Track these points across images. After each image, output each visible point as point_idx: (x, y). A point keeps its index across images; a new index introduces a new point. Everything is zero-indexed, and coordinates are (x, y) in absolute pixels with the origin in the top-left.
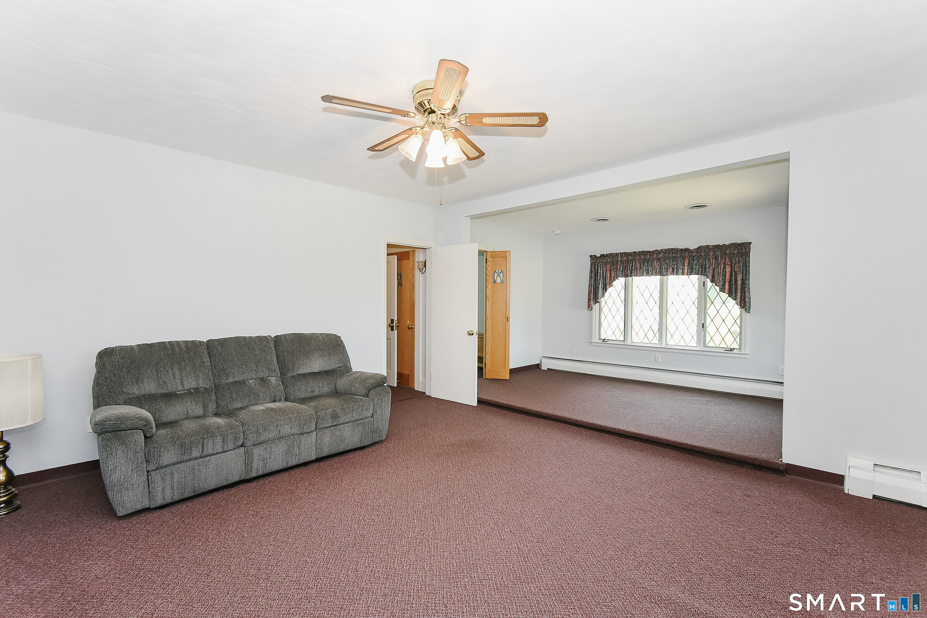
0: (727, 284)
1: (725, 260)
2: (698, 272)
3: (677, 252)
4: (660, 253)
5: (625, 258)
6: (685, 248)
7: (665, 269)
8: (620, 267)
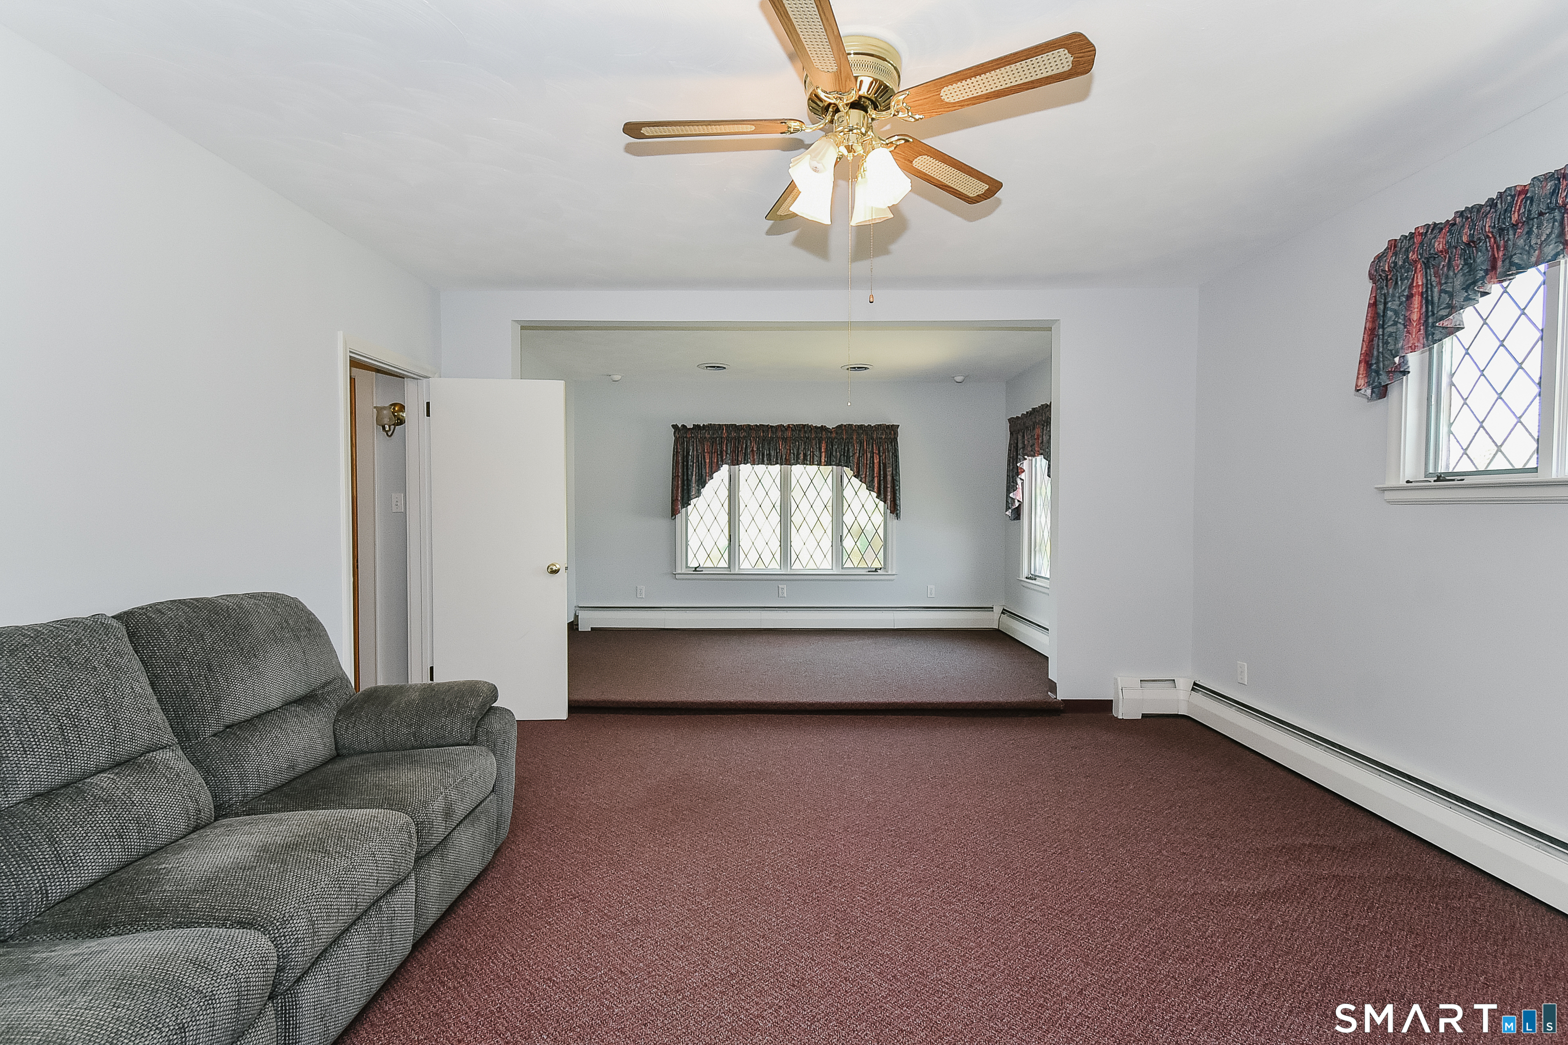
0: (876, 480)
1: (873, 446)
2: (840, 461)
3: (810, 431)
4: (786, 429)
5: (733, 434)
6: (822, 426)
7: (794, 455)
8: (727, 448)
